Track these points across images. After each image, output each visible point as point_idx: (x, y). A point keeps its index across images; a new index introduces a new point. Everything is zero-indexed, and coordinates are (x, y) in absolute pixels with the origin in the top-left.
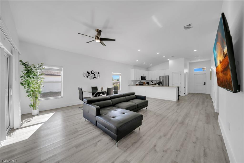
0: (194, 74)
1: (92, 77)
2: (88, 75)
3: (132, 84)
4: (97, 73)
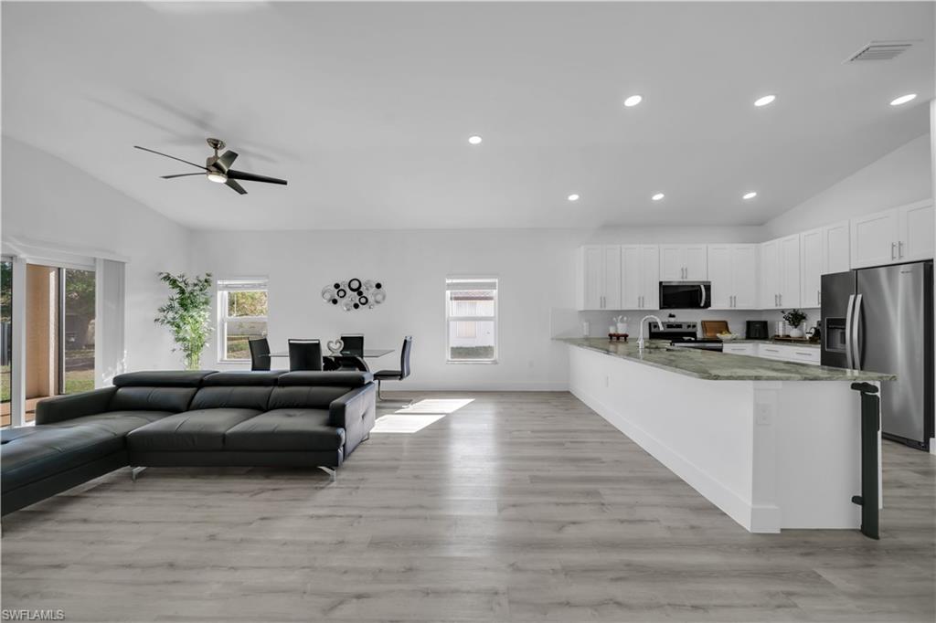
1: (353, 303)
2: (337, 297)
3: (584, 330)
4: (371, 286)
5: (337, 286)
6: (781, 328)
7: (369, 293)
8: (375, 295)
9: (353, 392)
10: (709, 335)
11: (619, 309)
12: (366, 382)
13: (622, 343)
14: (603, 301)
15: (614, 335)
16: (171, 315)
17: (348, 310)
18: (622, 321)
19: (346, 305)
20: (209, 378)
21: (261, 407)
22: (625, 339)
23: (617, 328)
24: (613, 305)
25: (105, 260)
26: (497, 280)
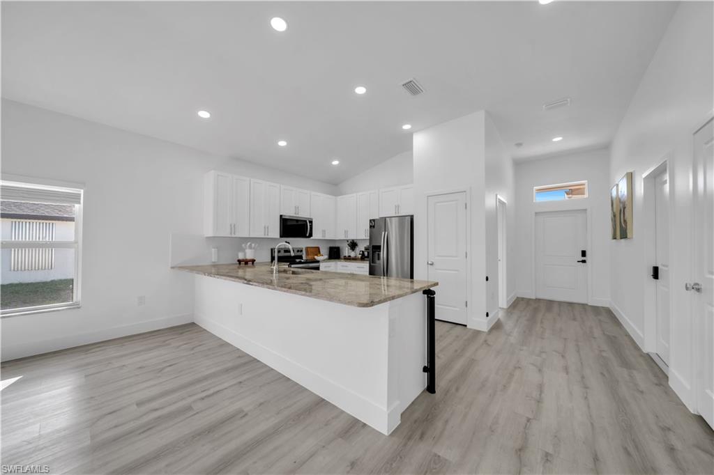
0: (536, 213)
3: (213, 256)
6: (346, 251)
10: (310, 257)
11: (248, 236)
13: (250, 267)
14: (233, 228)
15: (243, 261)
18: (250, 247)
22: (253, 263)
23: (245, 255)
24: (243, 233)
26: (82, 191)
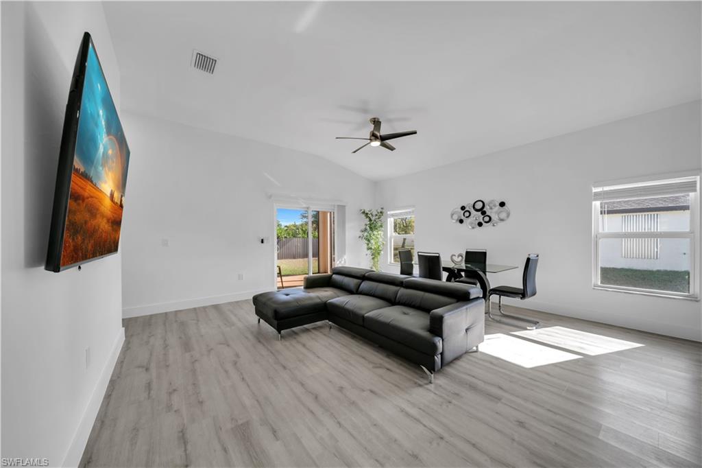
1: (477, 222)
2: (463, 218)
4: (495, 206)
5: (463, 208)
7: (493, 212)
8: (498, 213)
9: (457, 304)
12: (472, 297)
16: (366, 234)
17: (473, 228)
19: (471, 224)
20: (369, 275)
21: (392, 301)
25: (338, 206)
26: (698, 177)
